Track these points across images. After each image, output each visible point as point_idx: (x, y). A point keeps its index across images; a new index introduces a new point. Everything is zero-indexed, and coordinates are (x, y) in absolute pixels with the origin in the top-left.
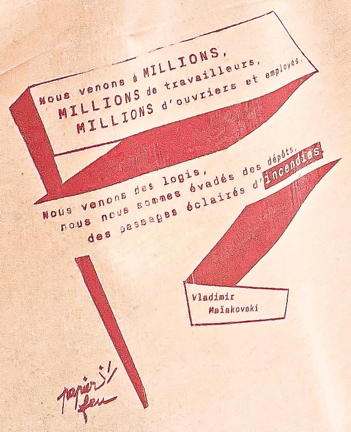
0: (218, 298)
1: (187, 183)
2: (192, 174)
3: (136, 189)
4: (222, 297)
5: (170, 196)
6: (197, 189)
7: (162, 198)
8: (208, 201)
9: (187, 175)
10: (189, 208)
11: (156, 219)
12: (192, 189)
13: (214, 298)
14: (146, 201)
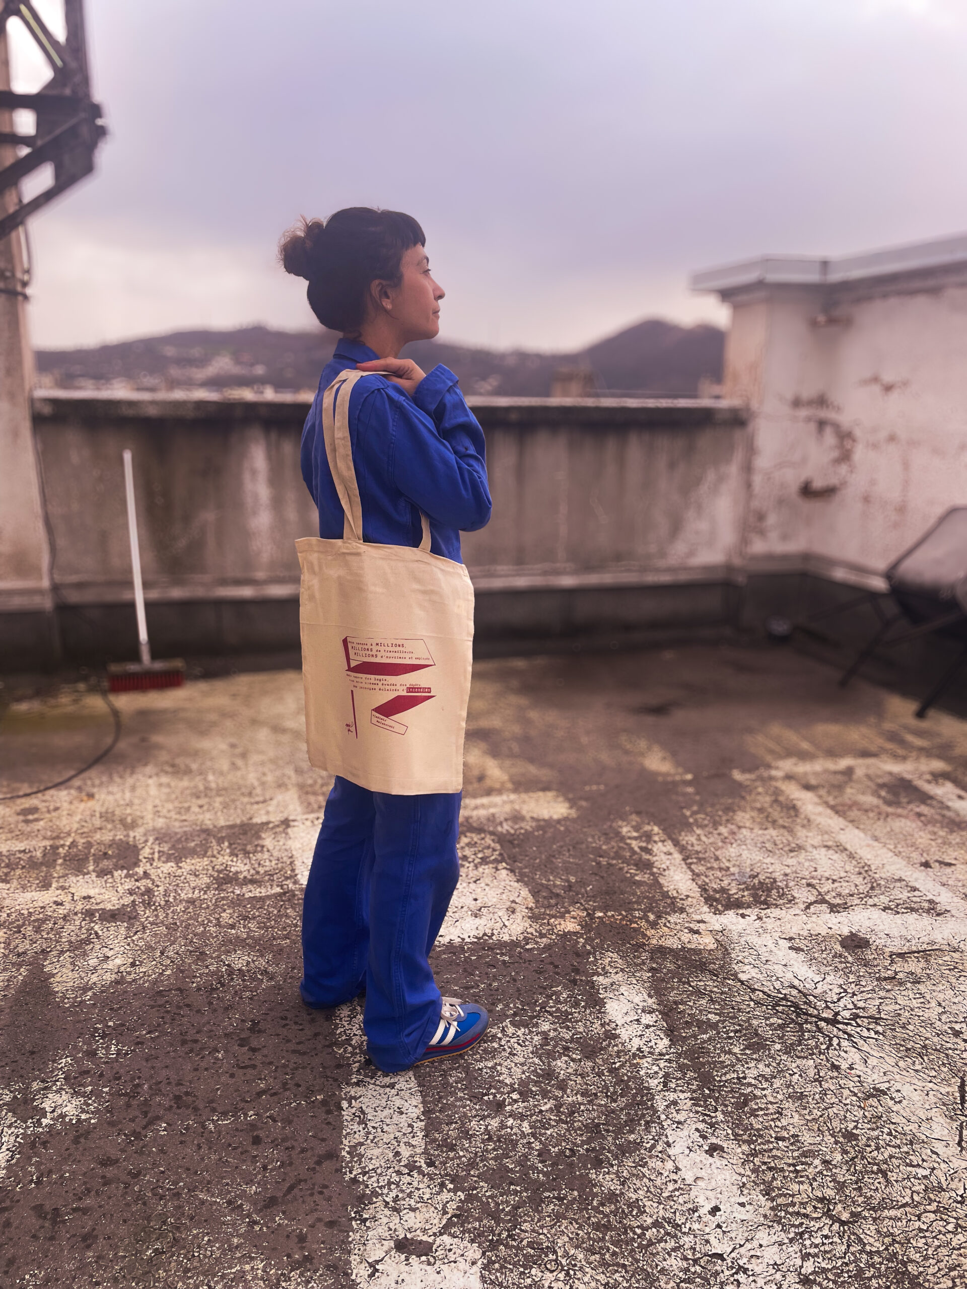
0: (381, 719)
1: (382, 682)
2: (384, 680)
3: (368, 678)
4: (383, 720)
5: (375, 684)
6: (384, 685)
7: (373, 684)
8: (387, 690)
9: (382, 680)
10: (380, 689)
11: (369, 688)
14: (368, 683)
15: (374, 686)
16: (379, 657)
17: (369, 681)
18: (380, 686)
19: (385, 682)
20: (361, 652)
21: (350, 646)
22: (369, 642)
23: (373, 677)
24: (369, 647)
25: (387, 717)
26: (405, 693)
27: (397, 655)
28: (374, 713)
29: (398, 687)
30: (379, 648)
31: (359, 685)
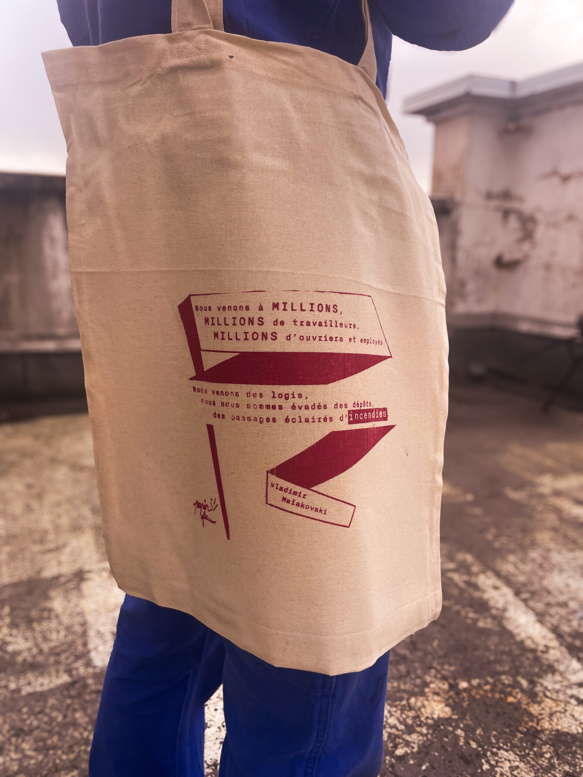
0: (292, 492)
1: (291, 401)
2: (296, 396)
3: (248, 393)
4: (295, 493)
5: (274, 407)
6: (297, 407)
7: (268, 407)
8: (303, 420)
9: (292, 396)
10: (287, 420)
11: (258, 420)
12: (293, 407)
13: (289, 491)
14: (254, 405)
15: (271, 413)
16: (281, 337)
17: (258, 401)
18: (287, 411)
19: (298, 402)
20: (232, 330)
21: (199, 318)
22: (253, 300)
23: (267, 389)
24: (254, 313)
25: (308, 485)
26: (344, 426)
27: (323, 331)
28: (273, 479)
29: (330, 412)
30: (280, 315)
31: (230, 412)
